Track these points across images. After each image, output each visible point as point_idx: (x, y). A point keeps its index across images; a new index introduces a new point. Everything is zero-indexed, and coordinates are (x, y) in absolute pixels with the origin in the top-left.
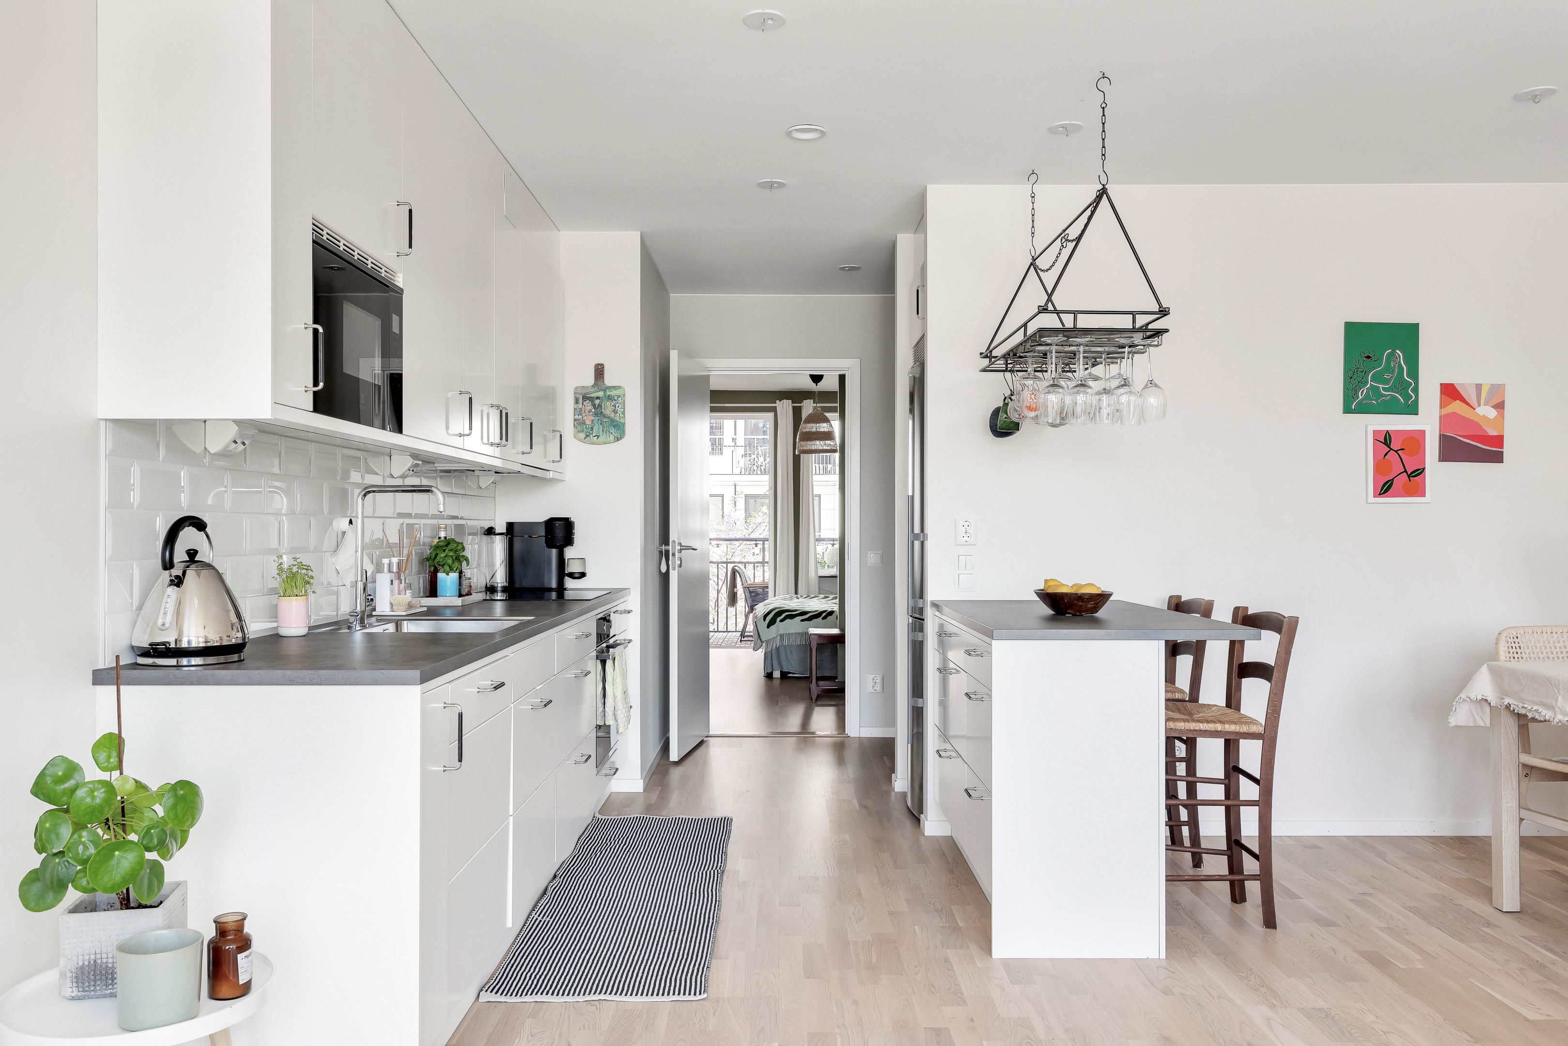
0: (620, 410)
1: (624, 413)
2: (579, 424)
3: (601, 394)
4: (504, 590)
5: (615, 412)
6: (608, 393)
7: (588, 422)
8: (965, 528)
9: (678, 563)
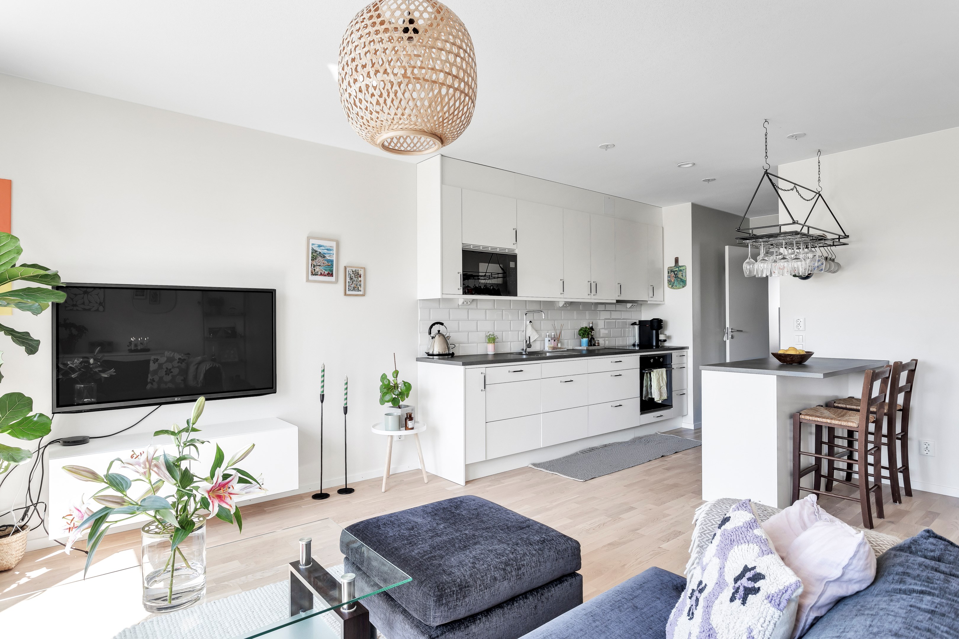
0: (684, 275)
1: (686, 276)
2: (669, 281)
3: (677, 269)
4: (638, 345)
5: (682, 276)
6: (680, 269)
7: (672, 281)
8: (798, 323)
9: (730, 337)
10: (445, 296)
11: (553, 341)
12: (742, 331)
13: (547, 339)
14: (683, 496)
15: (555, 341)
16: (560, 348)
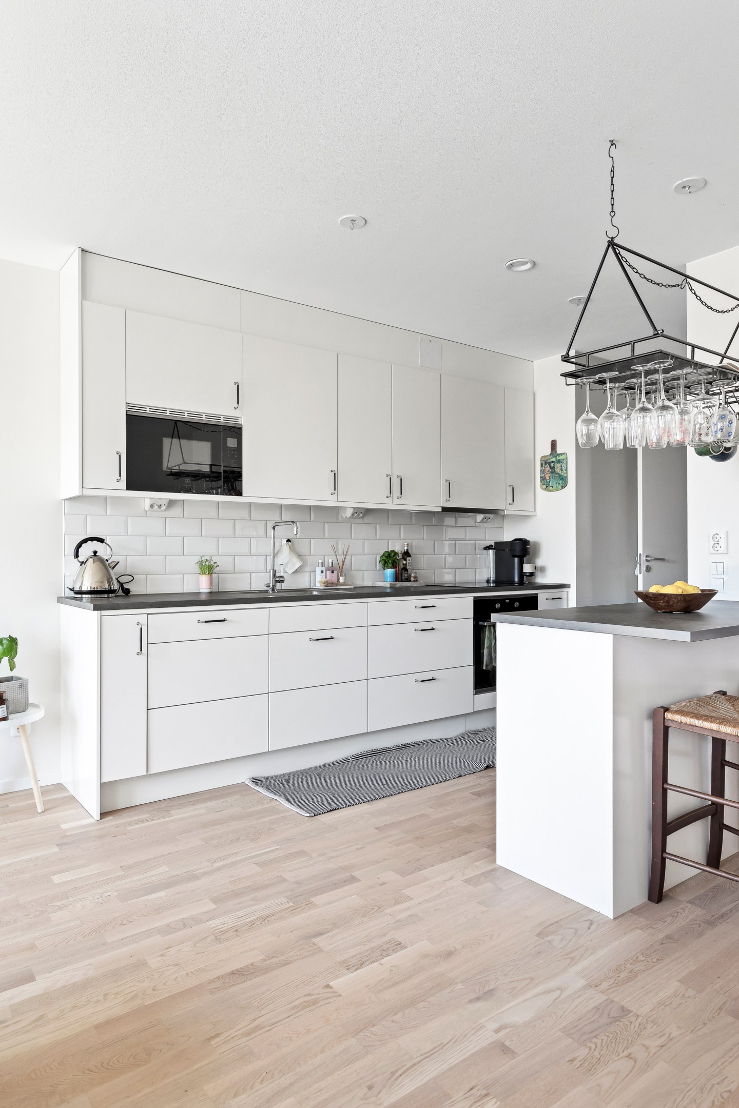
0: (564, 468)
1: (566, 470)
2: (543, 479)
3: (554, 459)
4: (494, 582)
5: (561, 470)
6: (558, 458)
7: (547, 478)
8: (716, 540)
9: (643, 569)
10: (87, 492)
11: (329, 573)
12: (664, 560)
13: (318, 570)
14: (466, 854)
15: (333, 572)
16: (343, 584)
